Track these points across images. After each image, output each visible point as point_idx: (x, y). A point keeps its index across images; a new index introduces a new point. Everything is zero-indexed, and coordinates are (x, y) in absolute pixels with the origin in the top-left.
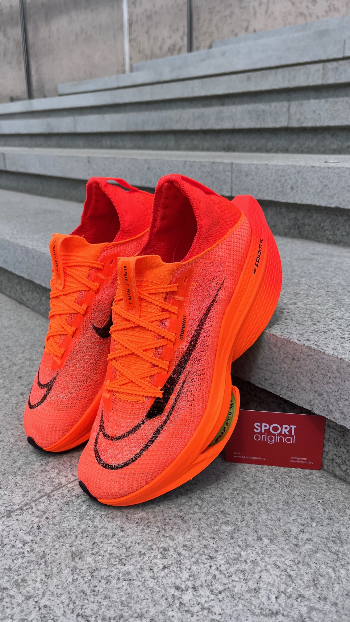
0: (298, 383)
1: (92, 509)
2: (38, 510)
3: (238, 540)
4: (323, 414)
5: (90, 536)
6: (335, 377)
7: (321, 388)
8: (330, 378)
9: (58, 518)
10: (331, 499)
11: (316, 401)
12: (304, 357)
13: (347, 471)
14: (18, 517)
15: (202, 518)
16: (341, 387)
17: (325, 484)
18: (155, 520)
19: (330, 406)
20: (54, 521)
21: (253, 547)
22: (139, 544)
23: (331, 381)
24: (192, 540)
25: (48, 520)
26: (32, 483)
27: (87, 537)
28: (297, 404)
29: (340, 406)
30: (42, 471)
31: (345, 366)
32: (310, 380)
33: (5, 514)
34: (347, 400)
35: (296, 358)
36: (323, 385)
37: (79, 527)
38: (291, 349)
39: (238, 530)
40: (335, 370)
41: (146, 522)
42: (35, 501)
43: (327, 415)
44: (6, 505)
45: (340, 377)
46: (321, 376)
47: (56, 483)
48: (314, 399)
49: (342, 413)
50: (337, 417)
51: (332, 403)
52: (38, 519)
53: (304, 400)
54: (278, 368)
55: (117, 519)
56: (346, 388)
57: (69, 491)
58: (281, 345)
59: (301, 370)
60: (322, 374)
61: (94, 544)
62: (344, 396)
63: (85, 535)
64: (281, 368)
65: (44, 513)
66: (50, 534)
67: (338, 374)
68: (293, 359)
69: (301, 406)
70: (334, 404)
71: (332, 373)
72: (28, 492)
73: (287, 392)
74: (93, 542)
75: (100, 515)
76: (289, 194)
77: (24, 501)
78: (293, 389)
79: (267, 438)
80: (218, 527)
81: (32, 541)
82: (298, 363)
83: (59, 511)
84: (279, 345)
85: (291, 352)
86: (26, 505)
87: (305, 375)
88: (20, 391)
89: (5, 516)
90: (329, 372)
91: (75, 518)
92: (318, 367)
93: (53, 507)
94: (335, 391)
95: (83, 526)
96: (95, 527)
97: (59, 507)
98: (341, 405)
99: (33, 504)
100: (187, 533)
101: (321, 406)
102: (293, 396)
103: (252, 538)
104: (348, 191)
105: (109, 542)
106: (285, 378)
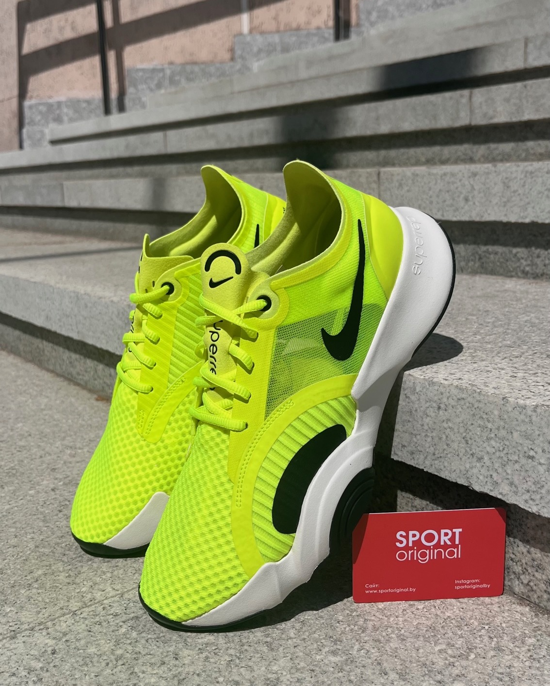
0: (448, 445)
1: (135, 631)
2: (56, 631)
3: (351, 674)
4: (485, 490)
5: (127, 664)
6: (498, 429)
7: (480, 449)
8: (491, 430)
9: (83, 642)
10: (504, 625)
11: (475, 471)
12: (453, 403)
13: (530, 583)
14: (25, 639)
15: (299, 645)
16: (507, 443)
17: (497, 605)
18: (227, 646)
19: (495, 475)
20: (78, 645)
21: (373, 682)
22: (198, 675)
23: (493, 435)
24: (279, 672)
25: (68, 644)
26: (51, 598)
27: (122, 665)
28: (448, 478)
29: (507, 474)
30: (69, 583)
31: (510, 409)
32: (464, 438)
33: (8, 635)
34: (516, 462)
35: (442, 406)
36: (482, 443)
37: (113, 653)
38: (436, 392)
39: (352, 662)
40: (497, 417)
41: (214, 648)
42: (52, 620)
43: (491, 491)
44: (11, 624)
45: (504, 428)
46: (479, 429)
47: (87, 599)
48: (471, 468)
49: (511, 484)
50: (504, 492)
51: (496, 470)
52: (54, 642)
53: (458, 471)
54: (419, 426)
55: (171, 644)
56: (514, 443)
57: (104, 609)
58: (421, 389)
59: (450, 425)
60: (480, 427)
61: (131, 674)
62: (513, 456)
63: (120, 662)
64: (423, 425)
65: (65, 634)
66: (69, 660)
67: (502, 423)
68: (439, 408)
69: (454, 481)
70: (500, 470)
71: (494, 421)
72: (45, 608)
73: (433, 463)
74: (131, 672)
75: (146, 638)
76: (462, 208)
77: (37, 620)
78: (442, 455)
79: (417, 555)
80: (322, 656)
81: (42, 668)
82: (446, 413)
83: (86, 633)
84: (418, 389)
85: (436, 398)
86: (40, 624)
87: (456, 430)
88: (52, 486)
89: (7, 637)
90: (489, 421)
91: (108, 641)
92: (474, 415)
93: (78, 628)
94: (499, 451)
95: (119, 652)
96: (136, 653)
97: (88, 628)
98: (509, 471)
99: (50, 624)
100: (272, 664)
101: (481, 477)
102: (442, 467)
103: (373, 671)
104: (548, 197)
105: (155, 672)
106: (429, 439)
